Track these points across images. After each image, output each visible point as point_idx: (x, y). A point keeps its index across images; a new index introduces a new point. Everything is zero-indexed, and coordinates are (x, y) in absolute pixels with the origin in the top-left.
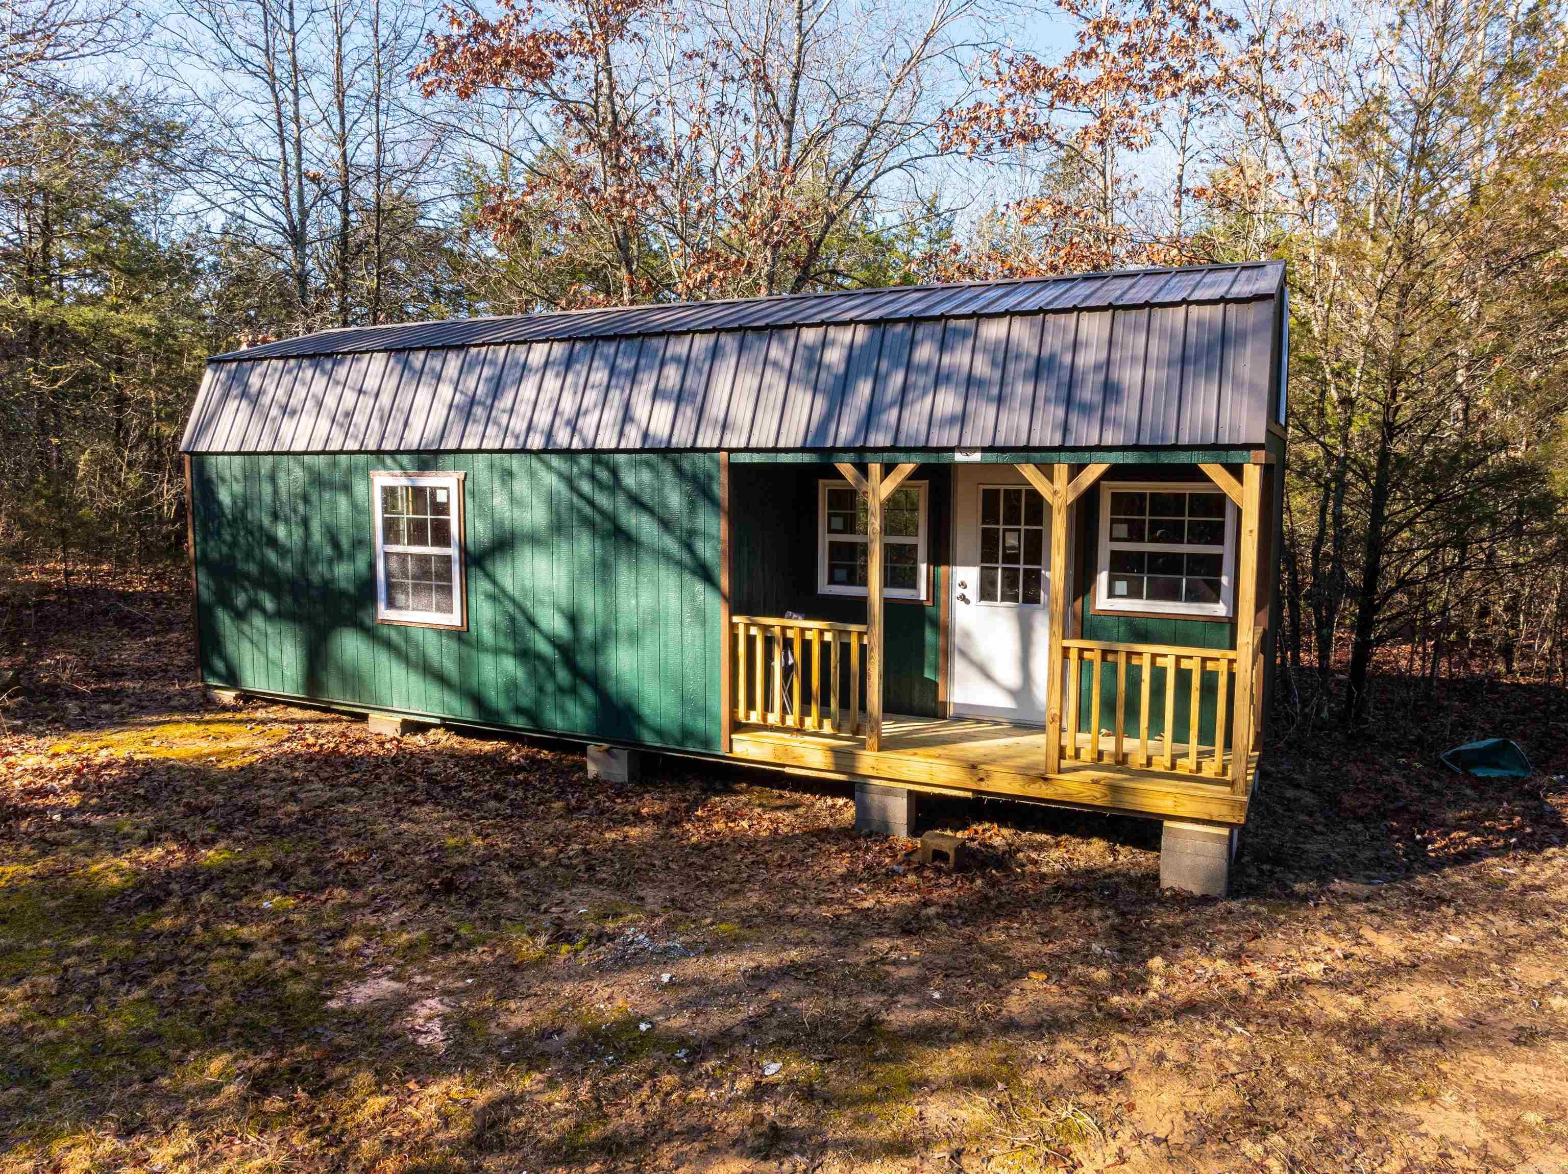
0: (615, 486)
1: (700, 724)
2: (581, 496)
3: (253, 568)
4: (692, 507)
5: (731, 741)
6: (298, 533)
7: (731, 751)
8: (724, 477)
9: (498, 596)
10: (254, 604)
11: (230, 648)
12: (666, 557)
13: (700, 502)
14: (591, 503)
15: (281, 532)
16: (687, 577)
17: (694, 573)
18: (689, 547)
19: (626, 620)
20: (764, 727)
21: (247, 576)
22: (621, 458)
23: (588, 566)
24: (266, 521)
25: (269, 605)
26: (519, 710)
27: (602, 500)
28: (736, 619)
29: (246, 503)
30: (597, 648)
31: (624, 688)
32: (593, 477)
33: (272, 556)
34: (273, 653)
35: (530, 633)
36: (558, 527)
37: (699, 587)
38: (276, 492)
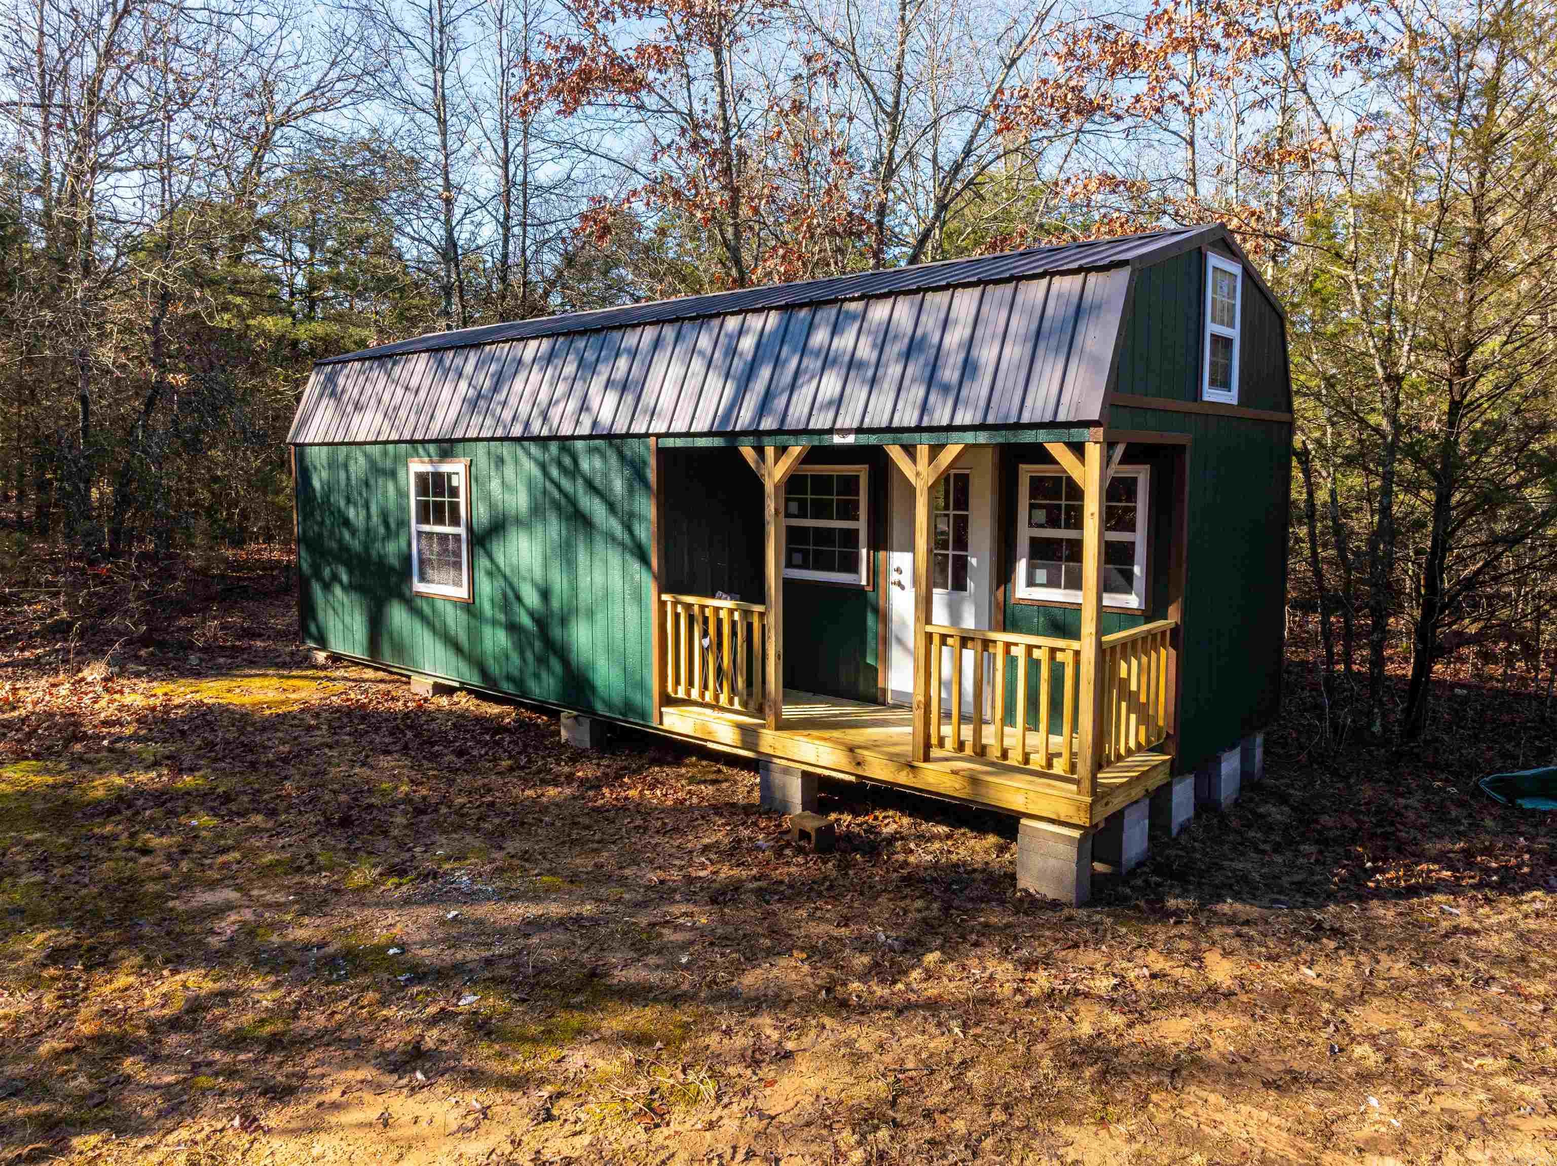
0: (574, 472)
1: (637, 698)
2: (552, 481)
3: (334, 545)
4: (631, 491)
5: (661, 714)
6: (362, 513)
7: (661, 723)
8: (652, 462)
9: (495, 572)
10: (335, 578)
11: (321, 615)
12: (611, 538)
13: (637, 486)
14: (558, 486)
15: (352, 513)
16: (628, 557)
17: (633, 554)
18: (629, 528)
19: (584, 597)
20: (687, 702)
21: (330, 552)
22: (579, 444)
23: (557, 544)
24: (342, 503)
25: (345, 578)
26: (509, 678)
27: (566, 484)
28: (665, 597)
29: (329, 489)
30: (564, 621)
31: (582, 659)
32: (560, 464)
33: (347, 536)
34: (347, 619)
35: (516, 606)
36: (536, 511)
37: (635, 566)
38: (348, 478)
